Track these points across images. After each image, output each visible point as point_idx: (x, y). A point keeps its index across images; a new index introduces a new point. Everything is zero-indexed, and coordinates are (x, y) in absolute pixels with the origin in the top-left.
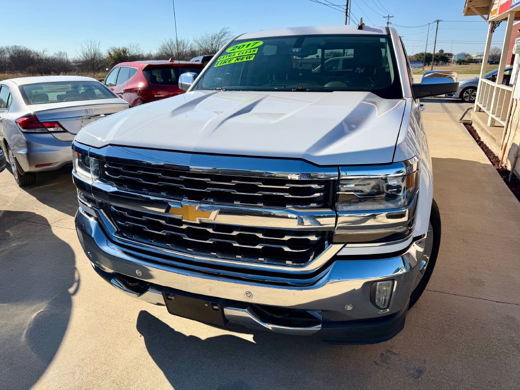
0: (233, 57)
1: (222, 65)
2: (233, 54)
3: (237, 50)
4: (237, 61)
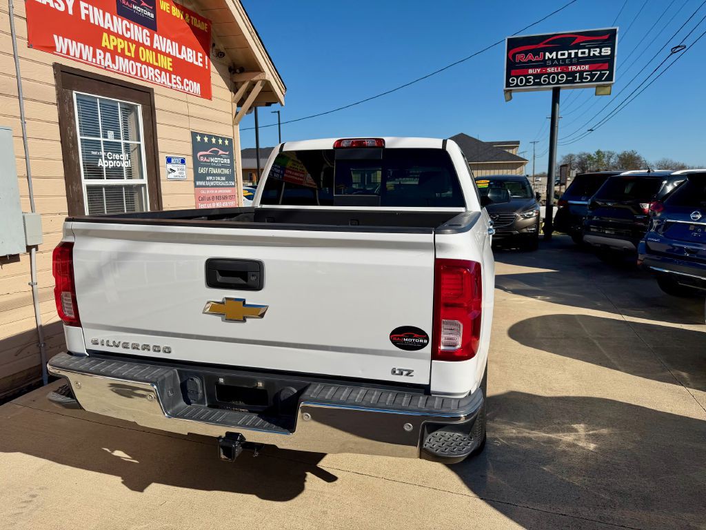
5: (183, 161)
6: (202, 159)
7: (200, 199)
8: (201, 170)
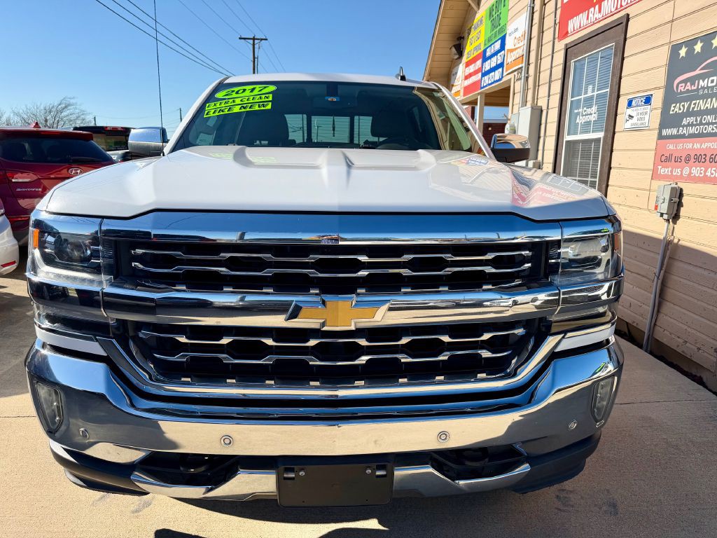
0: (233, 104)
1: (217, 114)
2: (231, 100)
3: (234, 95)
4: (243, 110)
5: (648, 100)
6: (681, 88)
7: (663, 158)
8: (676, 109)
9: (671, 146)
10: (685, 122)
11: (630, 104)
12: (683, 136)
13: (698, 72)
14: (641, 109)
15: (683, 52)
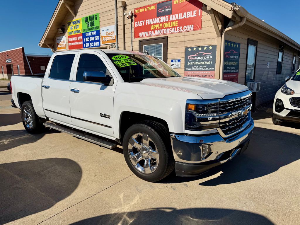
5: (179, 61)
6: (191, 58)
8: (189, 64)
9: (189, 73)
10: (193, 67)
11: (172, 61)
12: (193, 70)
13: (195, 55)
14: (177, 63)
15: (190, 50)
